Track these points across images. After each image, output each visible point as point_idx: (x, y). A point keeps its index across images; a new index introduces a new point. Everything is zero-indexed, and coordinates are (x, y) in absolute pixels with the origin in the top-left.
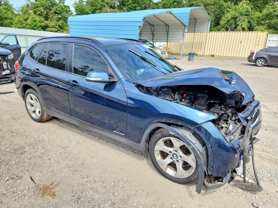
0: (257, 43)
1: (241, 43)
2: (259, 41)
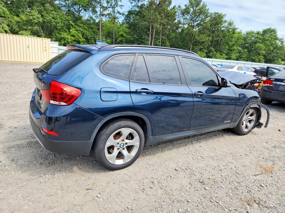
0: (45, 49)
1: (28, 48)
2: (46, 47)
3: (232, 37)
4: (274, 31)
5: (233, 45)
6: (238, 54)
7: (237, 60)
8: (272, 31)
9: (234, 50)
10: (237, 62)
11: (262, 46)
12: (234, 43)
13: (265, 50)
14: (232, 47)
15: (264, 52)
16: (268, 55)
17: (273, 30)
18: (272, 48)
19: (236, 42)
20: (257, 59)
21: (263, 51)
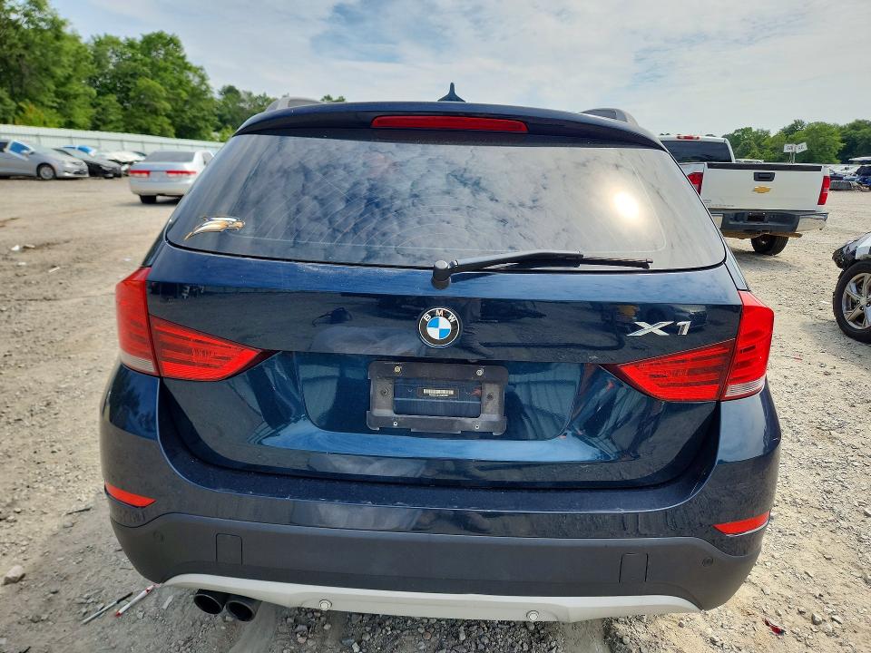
3: (58, 51)
4: (172, 42)
5: (68, 78)
6: (93, 111)
7: (95, 128)
8: (168, 44)
9: (76, 96)
10: (97, 134)
11: (155, 84)
12: (70, 71)
13: (168, 99)
14: (63, 85)
15: (168, 106)
16: (177, 114)
17: (171, 39)
18: (184, 95)
19: (75, 70)
20: (154, 128)
21: (163, 102)
